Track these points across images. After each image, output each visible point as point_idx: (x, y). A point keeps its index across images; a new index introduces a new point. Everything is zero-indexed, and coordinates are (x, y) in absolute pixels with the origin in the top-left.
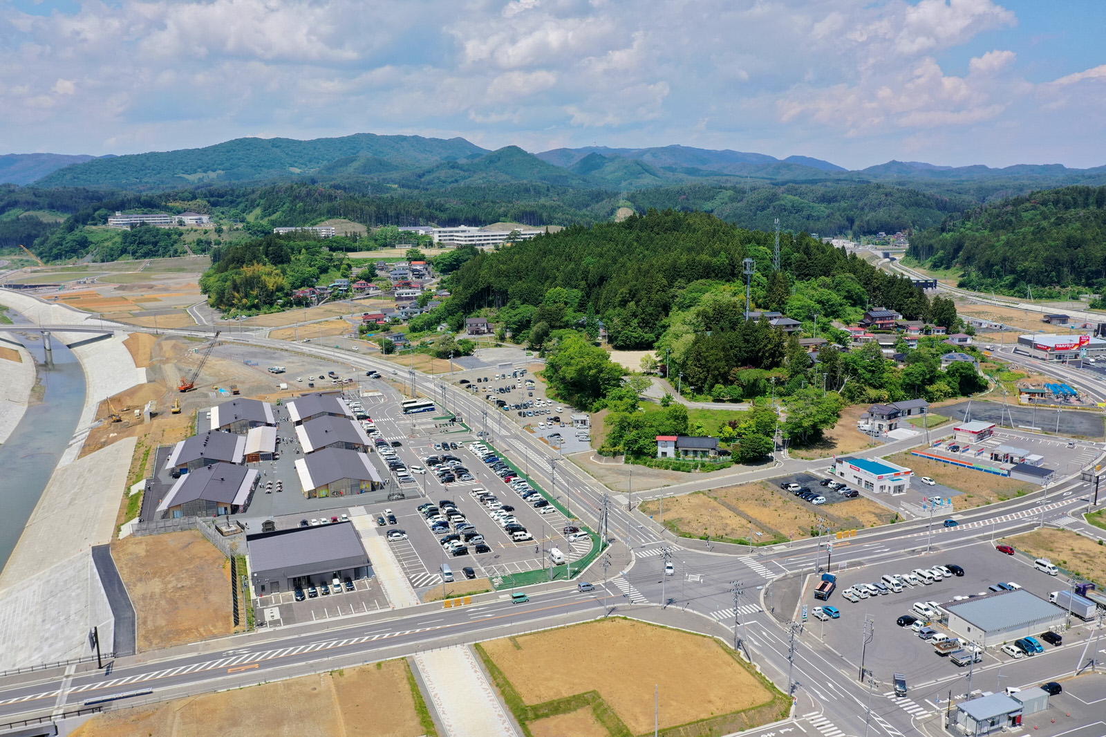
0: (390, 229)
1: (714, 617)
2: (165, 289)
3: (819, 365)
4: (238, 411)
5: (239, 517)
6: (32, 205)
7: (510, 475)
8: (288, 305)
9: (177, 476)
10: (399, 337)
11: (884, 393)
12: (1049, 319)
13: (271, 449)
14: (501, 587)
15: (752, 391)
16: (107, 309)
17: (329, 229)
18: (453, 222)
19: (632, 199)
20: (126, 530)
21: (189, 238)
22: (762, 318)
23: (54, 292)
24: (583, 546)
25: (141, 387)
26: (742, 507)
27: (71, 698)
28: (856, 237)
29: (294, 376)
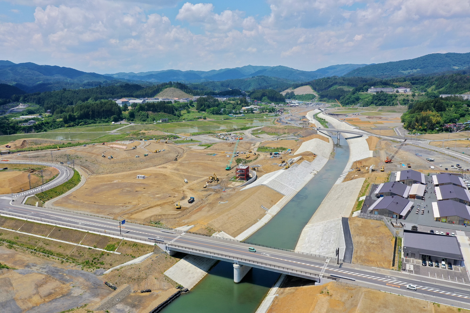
2: (386, 119)
4: (409, 175)
5: (401, 220)
6: (342, 84)
8: (441, 130)
9: (378, 197)
16: (362, 126)
20: (356, 214)
21: (399, 98)
23: (344, 117)
25: (370, 158)
29: (438, 163)
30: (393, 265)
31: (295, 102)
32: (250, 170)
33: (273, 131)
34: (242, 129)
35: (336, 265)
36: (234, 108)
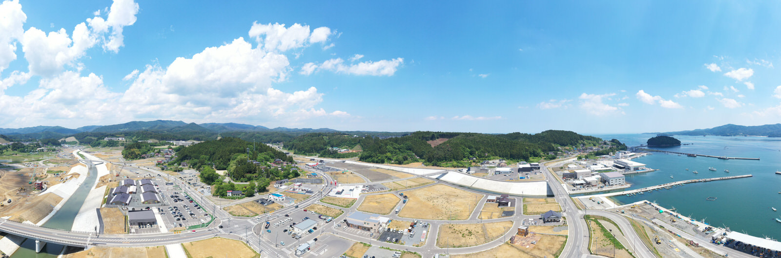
0: (164, 141)
1: (241, 236)
2: (114, 154)
3: (264, 172)
4: (128, 182)
5: (127, 206)
6: (91, 136)
7: (191, 201)
8: (140, 158)
9: (114, 195)
10: (165, 166)
11: (279, 178)
12: (311, 160)
13: (135, 191)
14: (188, 229)
15: (250, 179)
16: (103, 157)
17: (150, 141)
18: (179, 140)
19: (221, 135)
20: (103, 206)
21: (120, 143)
22: (251, 162)
23: (93, 153)
24: (209, 219)
25: (108, 175)
26: (248, 208)
27: (90, 241)
28: (272, 143)
29: (141, 174)
30: (125, 231)
31: (67, 146)
32: (43, 184)
33: (55, 161)
34: (37, 161)
35: (95, 236)
36: (33, 149)
